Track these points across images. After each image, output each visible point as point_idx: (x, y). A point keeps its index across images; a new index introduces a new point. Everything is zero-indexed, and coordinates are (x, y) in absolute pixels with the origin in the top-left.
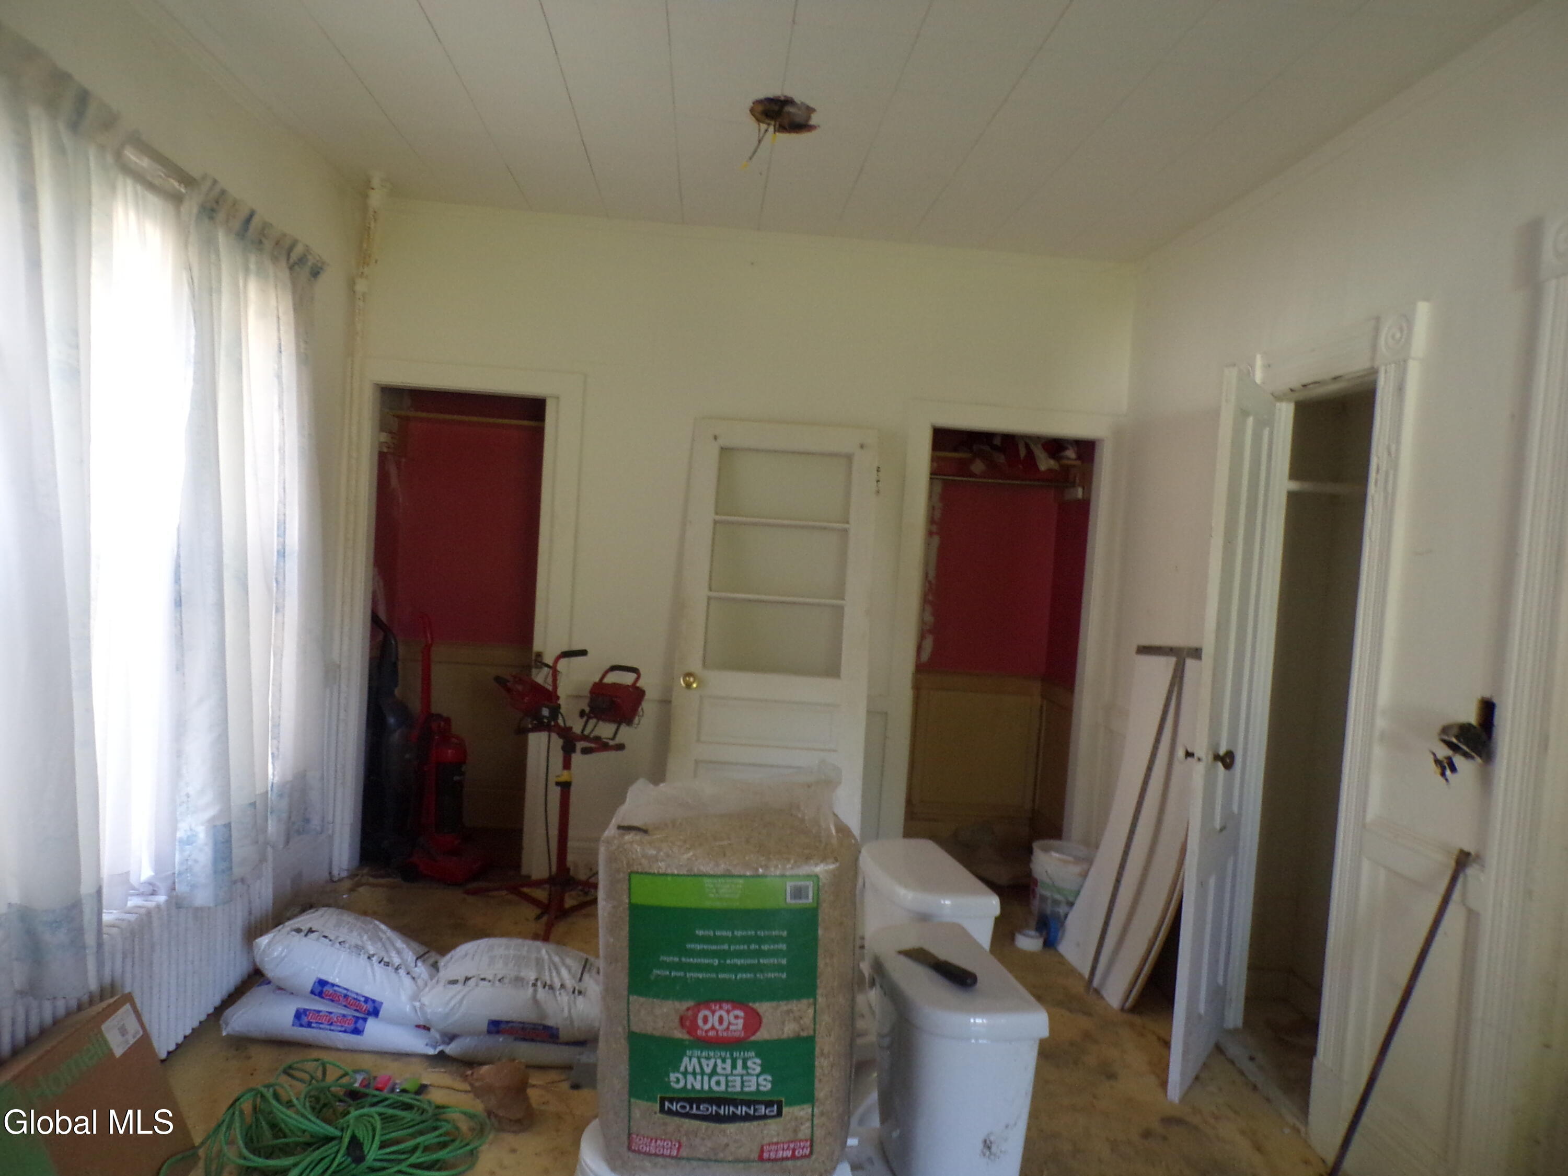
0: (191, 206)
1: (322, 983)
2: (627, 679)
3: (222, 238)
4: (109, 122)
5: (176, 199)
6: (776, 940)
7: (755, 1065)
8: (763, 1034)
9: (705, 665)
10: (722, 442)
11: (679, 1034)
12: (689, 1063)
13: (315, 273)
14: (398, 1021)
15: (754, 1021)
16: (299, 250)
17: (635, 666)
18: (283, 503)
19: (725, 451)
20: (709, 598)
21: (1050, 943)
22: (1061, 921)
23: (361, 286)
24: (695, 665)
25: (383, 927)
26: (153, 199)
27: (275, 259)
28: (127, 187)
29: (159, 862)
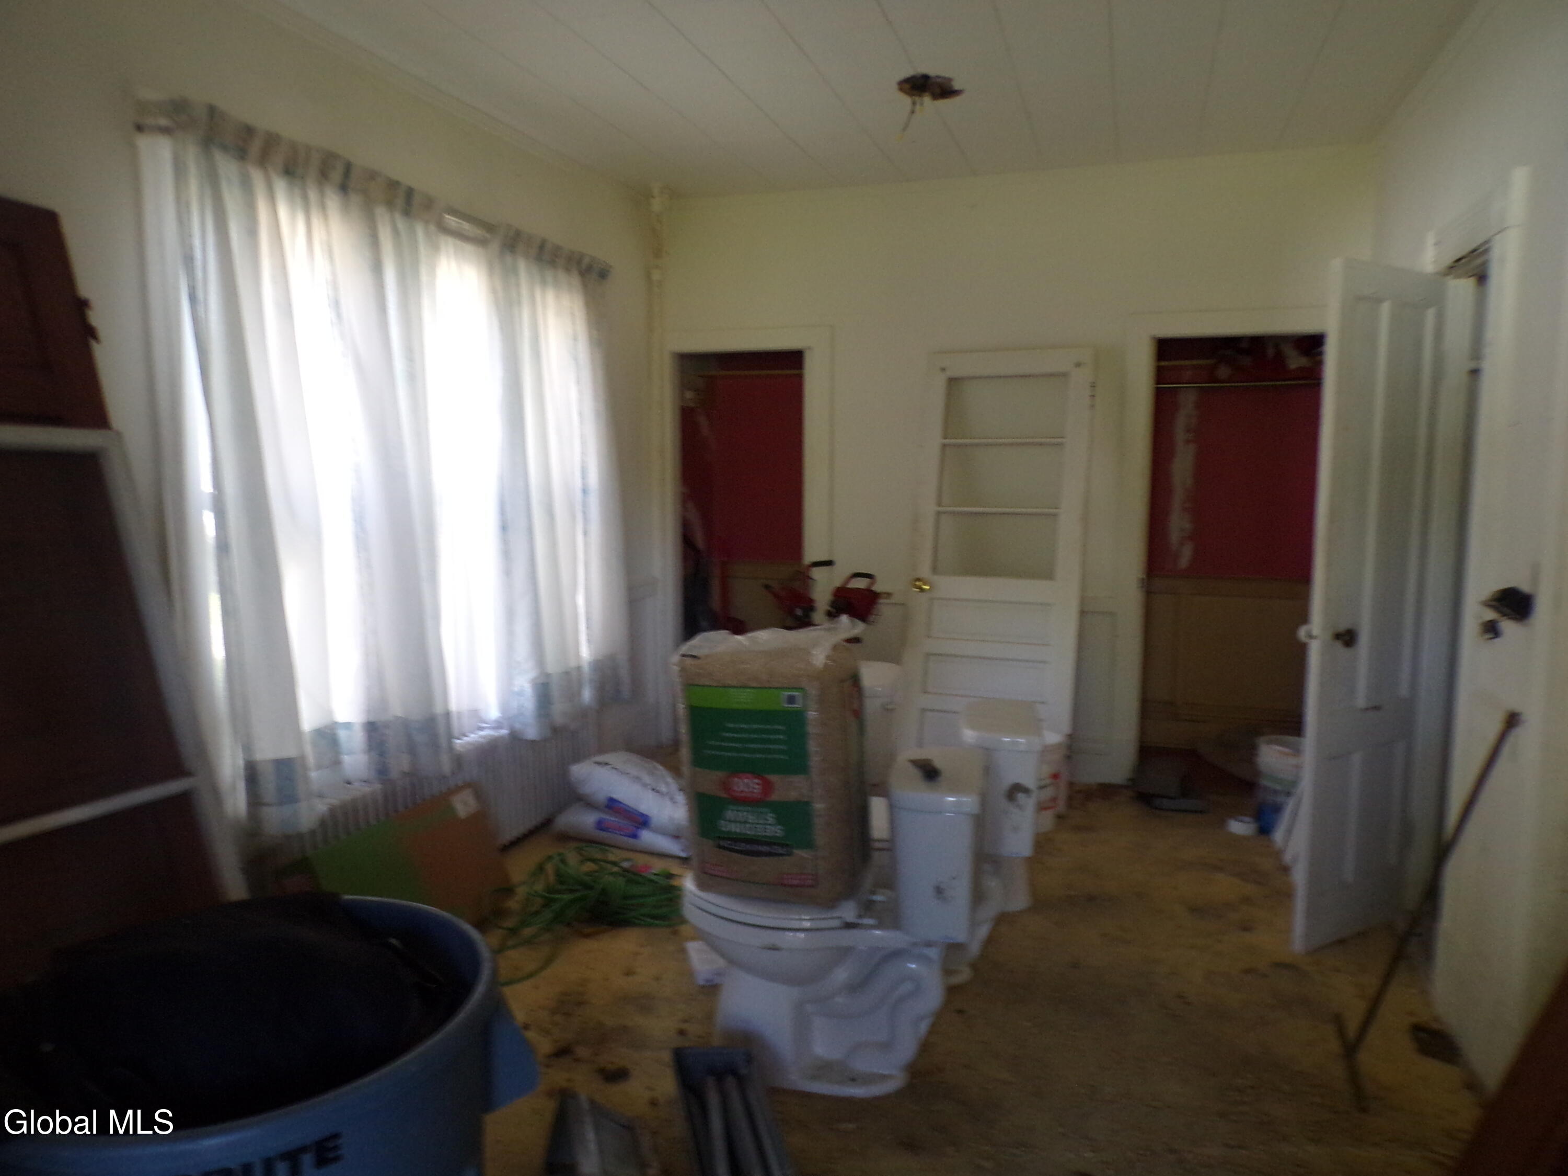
0: (495, 246)
1: (612, 800)
2: (861, 584)
3: (522, 265)
4: (429, 204)
5: (481, 242)
6: (778, 732)
7: (771, 818)
8: (775, 797)
9: (935, 570)
10: (950, 373)
11: (723, 795)
12: (730, 814)
13: (603, 274)
14: (663, 832)
15: (768, 787)
16: (586, 261)
17: (869, 573)
18: (584, 453)
19: (953, 383)
20: (939, 514)
21: (1265, 830)
22: (1277, 809)
23: (656, 276)
24: (925, 571)
25: (661, 768)
26: (469, 248)
27: (568, 270)
28: (448, 245)
29: (504, 708)
